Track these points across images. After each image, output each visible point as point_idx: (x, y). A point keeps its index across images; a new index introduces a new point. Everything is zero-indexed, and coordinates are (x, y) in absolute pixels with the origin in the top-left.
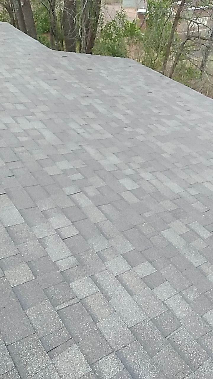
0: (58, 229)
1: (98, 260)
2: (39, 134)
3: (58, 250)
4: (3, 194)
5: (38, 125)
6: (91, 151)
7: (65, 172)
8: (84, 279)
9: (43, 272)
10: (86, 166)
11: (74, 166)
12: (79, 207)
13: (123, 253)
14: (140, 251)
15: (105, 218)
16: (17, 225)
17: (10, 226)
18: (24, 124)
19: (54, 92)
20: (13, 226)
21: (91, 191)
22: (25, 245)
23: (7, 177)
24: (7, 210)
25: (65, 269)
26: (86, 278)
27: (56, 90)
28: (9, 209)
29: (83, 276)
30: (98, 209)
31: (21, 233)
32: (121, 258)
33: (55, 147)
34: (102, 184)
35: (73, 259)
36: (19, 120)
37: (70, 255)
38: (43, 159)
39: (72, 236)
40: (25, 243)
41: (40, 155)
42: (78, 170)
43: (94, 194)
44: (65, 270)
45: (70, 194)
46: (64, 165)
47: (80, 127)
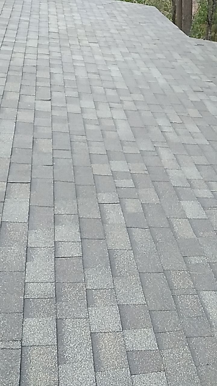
0: (60, 242)
1: (82, 300)
2: (114, 125)
3: (40, 269)
4: (26, 183)
5: (119, 115)
6: (166, 155)
7: (114, 175)
8: (47, 321)
9: (5, 291)
10: (146, 172)
11: (130, 170)
12: (103, 222)
13: (124, 304)
14: (151, 309)
15: (128, 247)
16: (17, 222)
17: (8, 222)
18: (104, 112)
19: (162, 81)
20: (11, 222)
21: (132, 206)
22: (9, 249)
23: (45, 165)
24: (18, 202)
25: (33, 297)
26: (51, 319)
27: (165, 79)
28: (20, 202)
29: (49, 315)
30: (126, 231)
31: (14, 234)
32: (115, 309)
33: (122, 143)
34: (154, 199)
35: (51, 287)
36: (100, 106)
37: (51, 281)
38: (98, 153)
39: (71, 256)
40: (10, 247)
41: (97, 149)
42: (132, 176)
43: (134, 211)
44: (31, 299)
45: (103, 202)
46: (119, 166)
47: (170, 125)
